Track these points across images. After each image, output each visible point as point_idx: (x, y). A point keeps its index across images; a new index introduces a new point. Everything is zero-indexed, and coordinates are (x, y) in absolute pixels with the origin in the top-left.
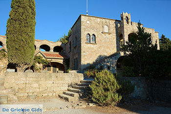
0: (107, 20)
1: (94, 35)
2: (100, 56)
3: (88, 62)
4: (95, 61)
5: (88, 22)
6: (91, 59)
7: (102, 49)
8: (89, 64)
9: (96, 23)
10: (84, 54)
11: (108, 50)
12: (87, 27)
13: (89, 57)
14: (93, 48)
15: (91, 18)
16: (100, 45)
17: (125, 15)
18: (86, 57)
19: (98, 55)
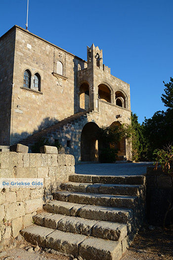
0: (62, 52)
1: (37, 75)
2: (47, 119)
3: (25, 130)
4: (37, 129)
5: (29, 46)
6: (30, 122)
7: (51, 105)
8: (26, 133)
9: (44, 52)
10: (17, 110)
11: (60, 109)
12: (26, 55)
13: (27, 119)
14: (34, 102)
15: (36, 40)
16: (47, 97)
17: (96, 50)
18: (20, 118)
19: (44, 116)
